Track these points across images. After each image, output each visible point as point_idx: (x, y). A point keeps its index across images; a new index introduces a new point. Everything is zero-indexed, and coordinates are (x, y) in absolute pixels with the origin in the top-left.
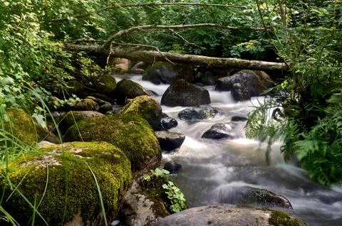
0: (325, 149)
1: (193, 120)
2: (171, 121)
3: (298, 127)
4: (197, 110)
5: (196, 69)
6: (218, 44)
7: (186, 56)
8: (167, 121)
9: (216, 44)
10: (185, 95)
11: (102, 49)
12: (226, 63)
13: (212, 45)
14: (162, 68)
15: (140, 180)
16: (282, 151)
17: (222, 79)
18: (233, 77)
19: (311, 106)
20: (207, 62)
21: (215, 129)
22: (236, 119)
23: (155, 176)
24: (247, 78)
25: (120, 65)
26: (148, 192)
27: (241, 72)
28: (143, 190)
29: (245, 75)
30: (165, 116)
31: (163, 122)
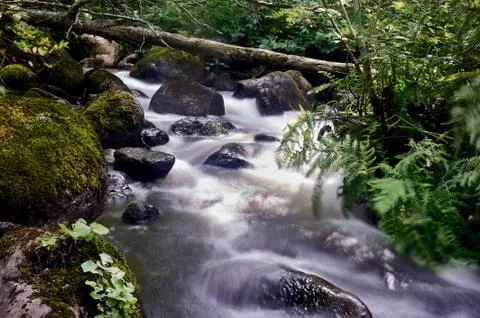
0: (426, 197)
1: (195, 135)
2: (158, 135)
3: (376, 154)
4: (203, 121)
5: (208, 68)
6: (242, 35)
7: (193, 40)
8: (151, 133)
9: (238, 34)
10: (186, 99)
11: (64, 18)
12: (252, 55)
13: (233, 35)
14: (159, 61)
15: (34, 246)
16: (339, 195)
17: (245, 83)
18: (261, 81)
19: (395, 119)
20: (223, 52)
21: (226, 151)
22: (262, 138)
23: (70, 239)
24: (279, 83)
25: (103, 55)
26: (46, 278)
27: (273, 74)
28: (34, 271)
29: (277, 78)
30: (150, 125)
31: (145, 135)
